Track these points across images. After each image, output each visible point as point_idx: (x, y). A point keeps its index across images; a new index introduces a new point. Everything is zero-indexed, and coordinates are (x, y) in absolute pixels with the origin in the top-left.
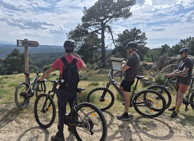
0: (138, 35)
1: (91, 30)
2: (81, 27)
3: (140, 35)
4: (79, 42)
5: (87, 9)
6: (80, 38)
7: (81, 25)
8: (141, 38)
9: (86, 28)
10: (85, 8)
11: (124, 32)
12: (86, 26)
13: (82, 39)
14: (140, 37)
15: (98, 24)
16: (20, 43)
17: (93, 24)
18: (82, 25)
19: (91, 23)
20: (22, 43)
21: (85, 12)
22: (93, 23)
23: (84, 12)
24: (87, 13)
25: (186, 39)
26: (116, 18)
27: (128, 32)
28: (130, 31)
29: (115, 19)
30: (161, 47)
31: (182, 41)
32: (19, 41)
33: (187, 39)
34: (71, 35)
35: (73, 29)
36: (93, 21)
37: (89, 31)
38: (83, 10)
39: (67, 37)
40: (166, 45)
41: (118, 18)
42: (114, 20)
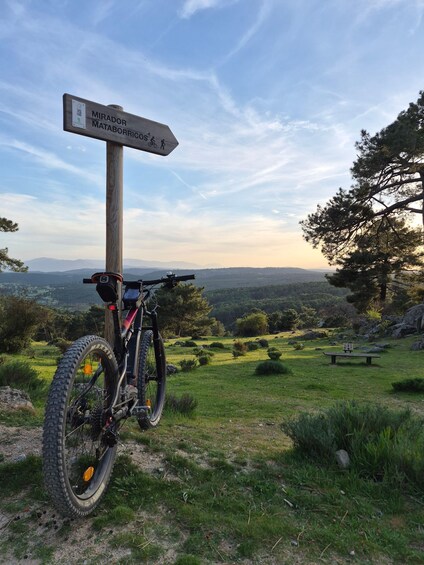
1: (382, 203)
2: (348, 196)
4: (341, 247)
5: (373, 135)
6: (345, 231)
7: (347, 193)
9: (366, 199)
10: (364, 133)
12: (366, 192)
13: (351, 234)
15: (410, 181)
16: (80, 114)
17: (390, 183)
18: (350, 192)
19: (382, 182)
20: (87, 118)
21: (364, 146)
22: (388, 180)
23: (361, 148)
24: (370, 148)
32: (75, 105)
34: (315, 226)
35: (324, 206)
36: (389, 176)
37: (377, 208)
38: (357, 143)
39: (302, 233)
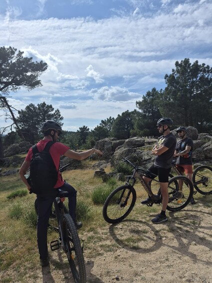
0: (50, 113)
3: (53, 112)
8: (55, 118)
11: (28, 108)
14: (53, 115)
25: (106, 120)
26: (14, 86)
27: (34, 108)
28: (37, 107)
29: (12, 88)
30: (79, 130)
31: (102, 121)
33: (108, 119)
40: (84, 126)
41: (18, 87)
42: (10, 89)
